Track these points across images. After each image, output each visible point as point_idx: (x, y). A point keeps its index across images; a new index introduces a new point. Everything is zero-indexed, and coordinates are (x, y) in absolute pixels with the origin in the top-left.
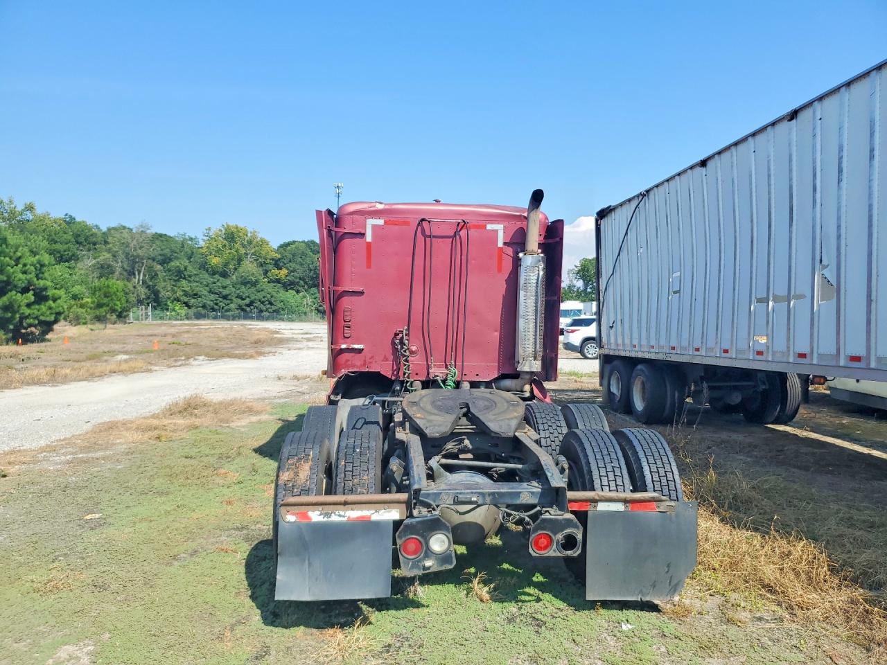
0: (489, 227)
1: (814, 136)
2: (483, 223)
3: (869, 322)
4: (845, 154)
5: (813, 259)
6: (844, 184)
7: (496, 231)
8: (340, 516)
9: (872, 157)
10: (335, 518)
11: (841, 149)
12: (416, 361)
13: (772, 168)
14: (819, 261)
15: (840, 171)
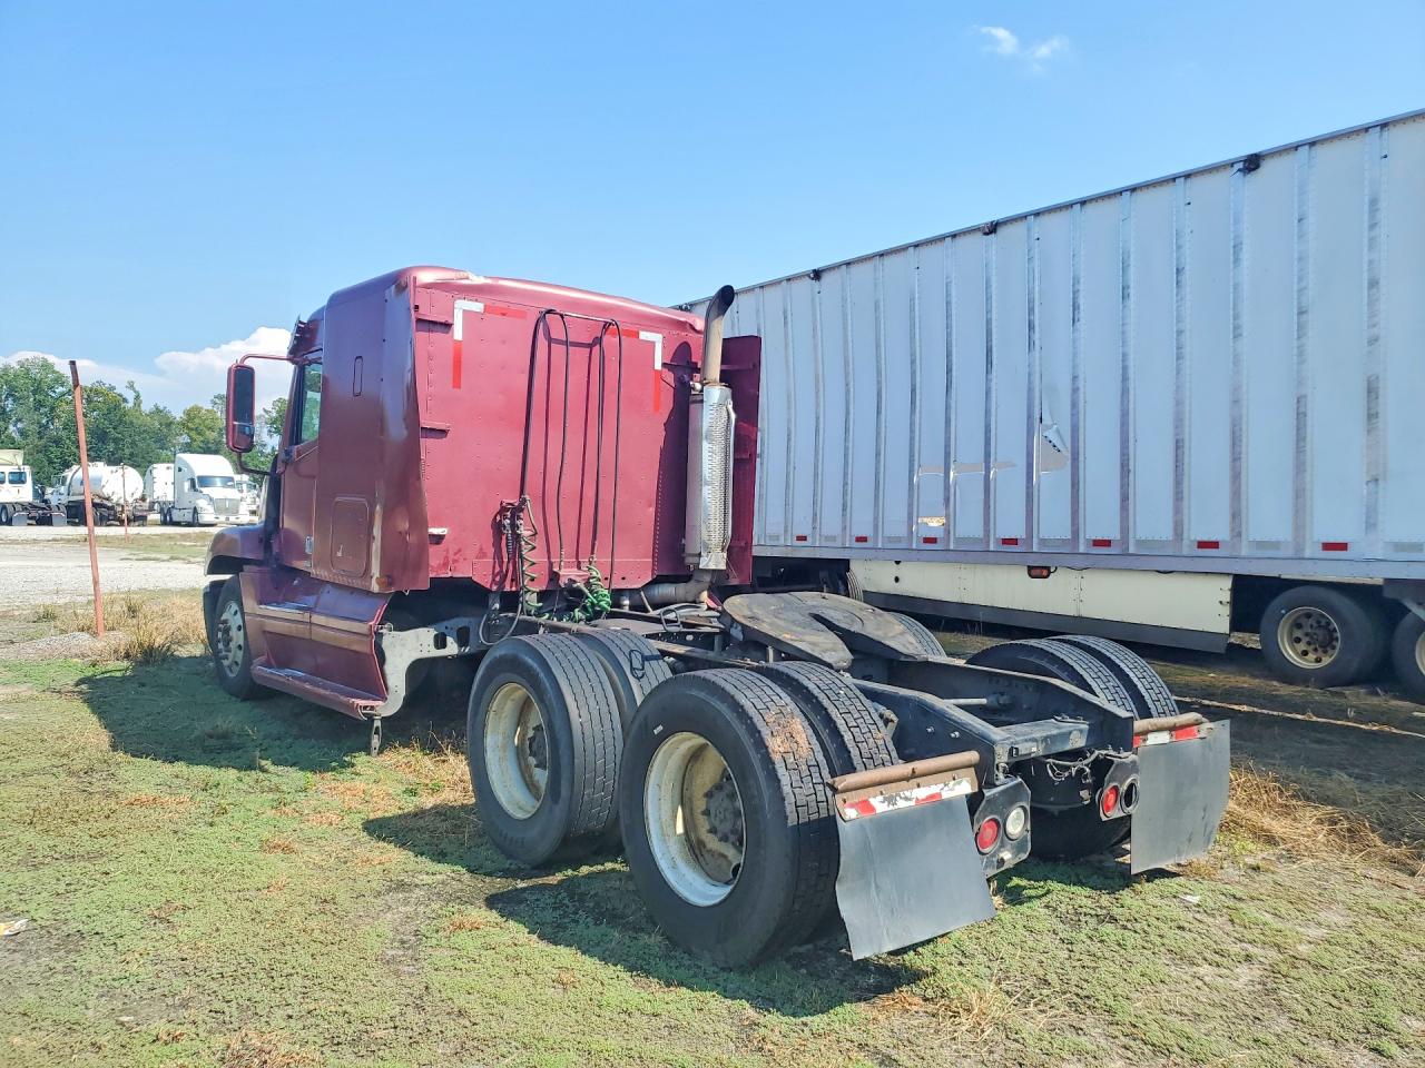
0: (644, 335)
1: (1030, 259)
2: (633, 328)
3: (1125, 498)
4: (1082, 287)
5: (1030, 417)
6: (1082, 324)
7: (653, 343)
8: (906, 799)
9: (1125, 296)
10: (902, 804)
11: (1076, 281)
12: (534, 557)
13: (954, 293)
14: (1038, 420)
15: (1075, 307)
